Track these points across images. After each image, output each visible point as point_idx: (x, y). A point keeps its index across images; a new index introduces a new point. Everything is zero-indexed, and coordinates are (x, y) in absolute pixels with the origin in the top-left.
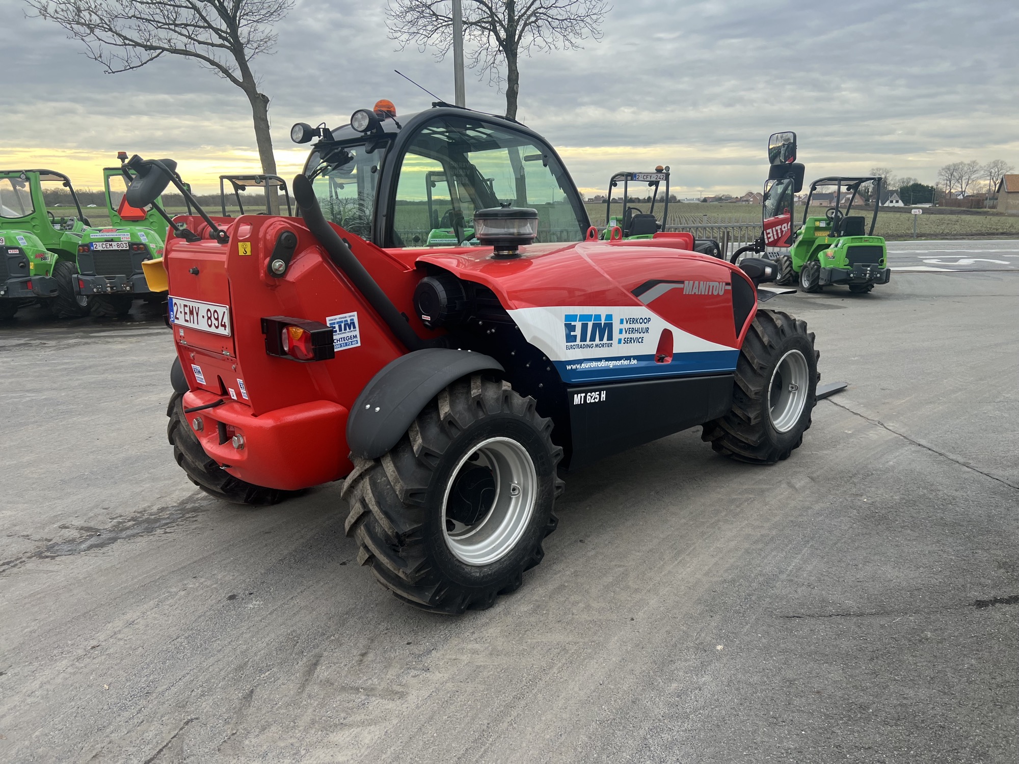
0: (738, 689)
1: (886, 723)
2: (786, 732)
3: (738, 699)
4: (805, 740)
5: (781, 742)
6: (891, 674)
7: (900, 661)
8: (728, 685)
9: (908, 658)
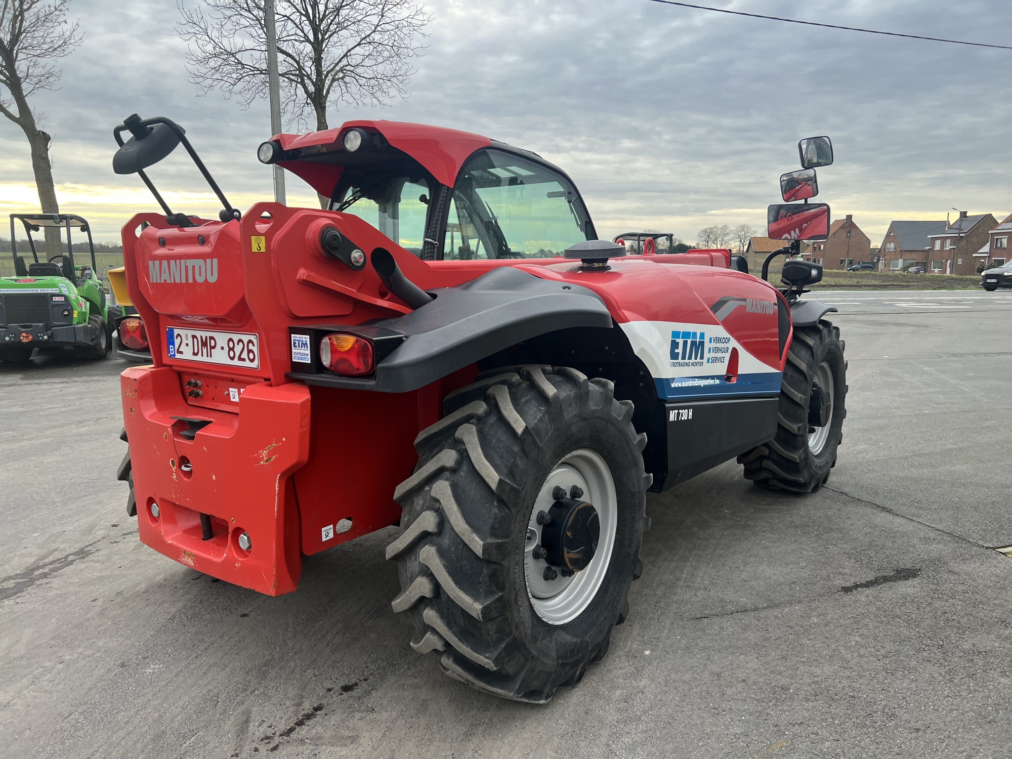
0: (675, 688)
1: (807, 700)
2: (729, 720)
3: (678, 697)
4: (748, 724)
5: (728, 729)
6: (797, 657)
7: (801, 645)
8: (666, 686)
9: (805, 641)
